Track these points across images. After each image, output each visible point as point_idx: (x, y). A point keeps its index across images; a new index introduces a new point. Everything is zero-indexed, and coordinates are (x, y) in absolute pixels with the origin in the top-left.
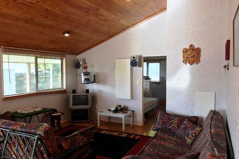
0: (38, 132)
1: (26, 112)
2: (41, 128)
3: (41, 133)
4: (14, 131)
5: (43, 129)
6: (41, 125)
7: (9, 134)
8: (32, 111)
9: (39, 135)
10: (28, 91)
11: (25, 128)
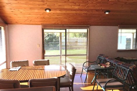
0: (130, 68)
1: (127, 59)
2: (131, 66)
3: (131, 69)
4: (119, 65)
5: (132, 67)
6: (132, 65)
7: (117, 66)
8: (131, 59)
9: (130, 69)
10: (131, 48)
11: (124, 65)
